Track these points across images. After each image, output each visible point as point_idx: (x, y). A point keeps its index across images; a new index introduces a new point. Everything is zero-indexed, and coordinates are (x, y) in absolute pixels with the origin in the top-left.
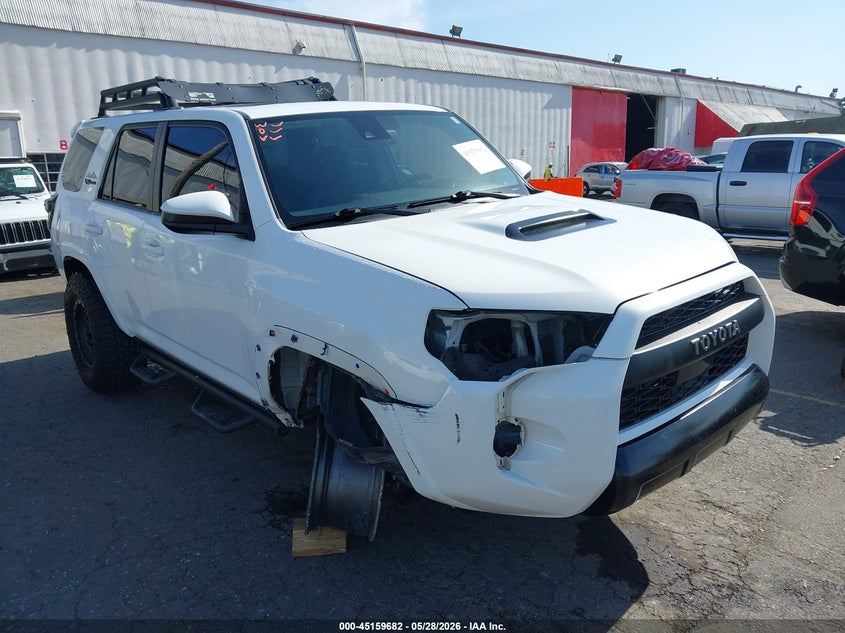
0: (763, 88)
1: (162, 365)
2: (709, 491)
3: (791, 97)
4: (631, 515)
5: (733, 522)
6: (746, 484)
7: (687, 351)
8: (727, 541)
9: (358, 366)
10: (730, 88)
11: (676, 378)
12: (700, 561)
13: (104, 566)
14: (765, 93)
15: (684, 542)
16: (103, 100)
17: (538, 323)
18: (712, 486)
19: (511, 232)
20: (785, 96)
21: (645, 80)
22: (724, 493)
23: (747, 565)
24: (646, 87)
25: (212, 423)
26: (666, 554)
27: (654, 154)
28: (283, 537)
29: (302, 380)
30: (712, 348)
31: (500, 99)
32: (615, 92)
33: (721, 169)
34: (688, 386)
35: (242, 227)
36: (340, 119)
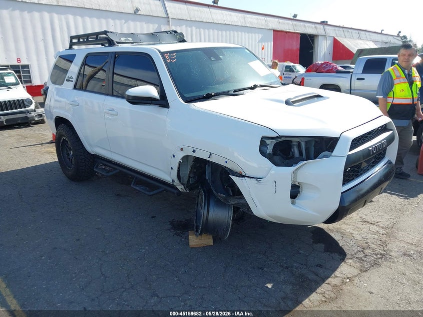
0: (366, 31)
1: (110, 167)
2: (365, 217)
3: (379, 35)
4: (333, 227)
5: (378, 229)
6: (380, 214)
7: (367, 153)
8: (376, 237)
9: (226, 162)
10: (350, 30)
11: (361, 165)
12: (367, 245)
13: (107, 254)
14: (367, 33)
15: (358, 237)
16: (71, 41)
17: (305, 142)
18: (366, 215)
19: (287, 103)
20: (376, 35)
21: (309, 27)
22: (372, 218)
23: (386, 246)
24: (309, 30)
25: (143, 191)
26: (351, 242)
27: (319, 65)
28: (183, 240)
29: (189, 170)
30: (377, 152)
31: (238, 37)
32: (294, 33)
33: (352, 72)
34: (365, 169)
35: (162, 102)
36: (199, 52)
